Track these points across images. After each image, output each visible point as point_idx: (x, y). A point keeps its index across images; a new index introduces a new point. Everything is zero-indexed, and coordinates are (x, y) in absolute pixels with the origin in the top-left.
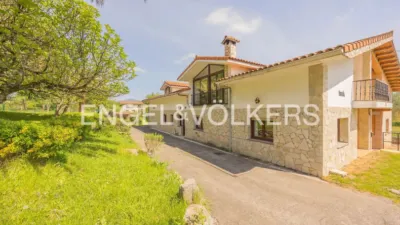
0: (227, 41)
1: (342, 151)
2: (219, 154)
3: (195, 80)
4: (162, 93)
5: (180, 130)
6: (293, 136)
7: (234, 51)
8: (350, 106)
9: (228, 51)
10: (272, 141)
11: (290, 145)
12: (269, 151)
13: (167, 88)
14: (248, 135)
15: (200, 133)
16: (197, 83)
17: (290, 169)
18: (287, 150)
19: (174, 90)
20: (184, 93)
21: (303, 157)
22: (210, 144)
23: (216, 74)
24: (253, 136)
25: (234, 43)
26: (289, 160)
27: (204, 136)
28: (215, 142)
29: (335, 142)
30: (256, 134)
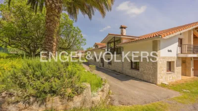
0: (122, 28)
1: (170, 75)
2: (117, 74)
3: (108, 43)
4: (94, 48)
5: (101, 64)
6: (147, 68)
7: (125, 32)
8: (176, 56)
9: (122, 31)
10: (139, 70)
11: (145, 71)
12: (138, 74)
13: (96, 46)
14: (130, 67)
15: (110, 66)
16: (109, 44)
17: (146, 81)
18: (144, 73)
19: (99, 47)
20: (104, 48)
21: (150, 76)
22: (115, 71)
23: (117, 41)
24: (132, 68)
25: (125, 28)
26: (145, 78)
27: (112, 67)
28: (116, 70)
29: (165, 71)
30: (133, 67)
